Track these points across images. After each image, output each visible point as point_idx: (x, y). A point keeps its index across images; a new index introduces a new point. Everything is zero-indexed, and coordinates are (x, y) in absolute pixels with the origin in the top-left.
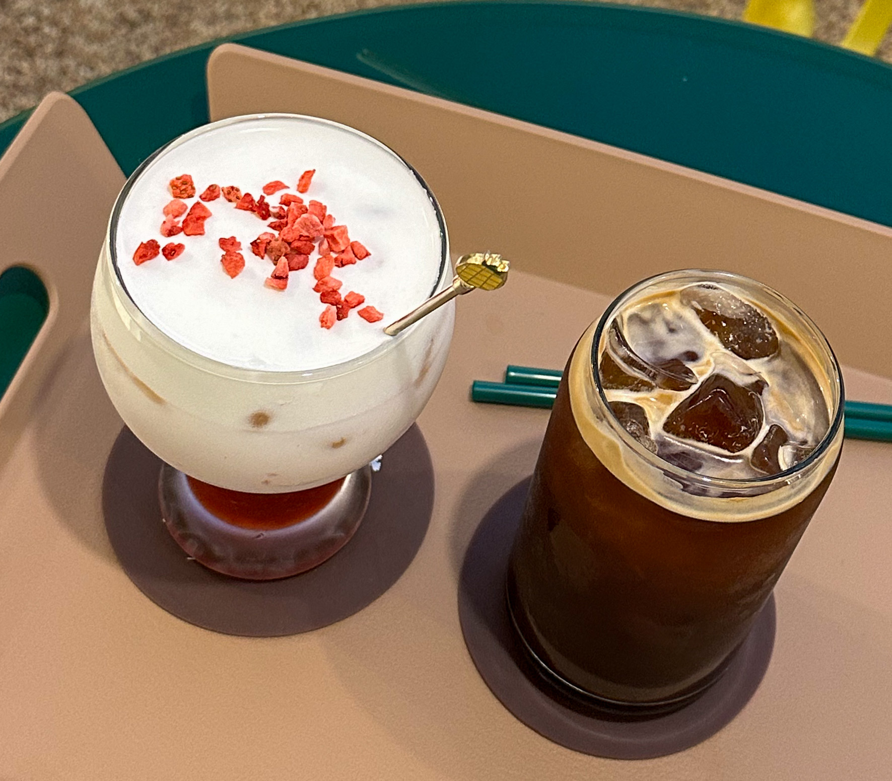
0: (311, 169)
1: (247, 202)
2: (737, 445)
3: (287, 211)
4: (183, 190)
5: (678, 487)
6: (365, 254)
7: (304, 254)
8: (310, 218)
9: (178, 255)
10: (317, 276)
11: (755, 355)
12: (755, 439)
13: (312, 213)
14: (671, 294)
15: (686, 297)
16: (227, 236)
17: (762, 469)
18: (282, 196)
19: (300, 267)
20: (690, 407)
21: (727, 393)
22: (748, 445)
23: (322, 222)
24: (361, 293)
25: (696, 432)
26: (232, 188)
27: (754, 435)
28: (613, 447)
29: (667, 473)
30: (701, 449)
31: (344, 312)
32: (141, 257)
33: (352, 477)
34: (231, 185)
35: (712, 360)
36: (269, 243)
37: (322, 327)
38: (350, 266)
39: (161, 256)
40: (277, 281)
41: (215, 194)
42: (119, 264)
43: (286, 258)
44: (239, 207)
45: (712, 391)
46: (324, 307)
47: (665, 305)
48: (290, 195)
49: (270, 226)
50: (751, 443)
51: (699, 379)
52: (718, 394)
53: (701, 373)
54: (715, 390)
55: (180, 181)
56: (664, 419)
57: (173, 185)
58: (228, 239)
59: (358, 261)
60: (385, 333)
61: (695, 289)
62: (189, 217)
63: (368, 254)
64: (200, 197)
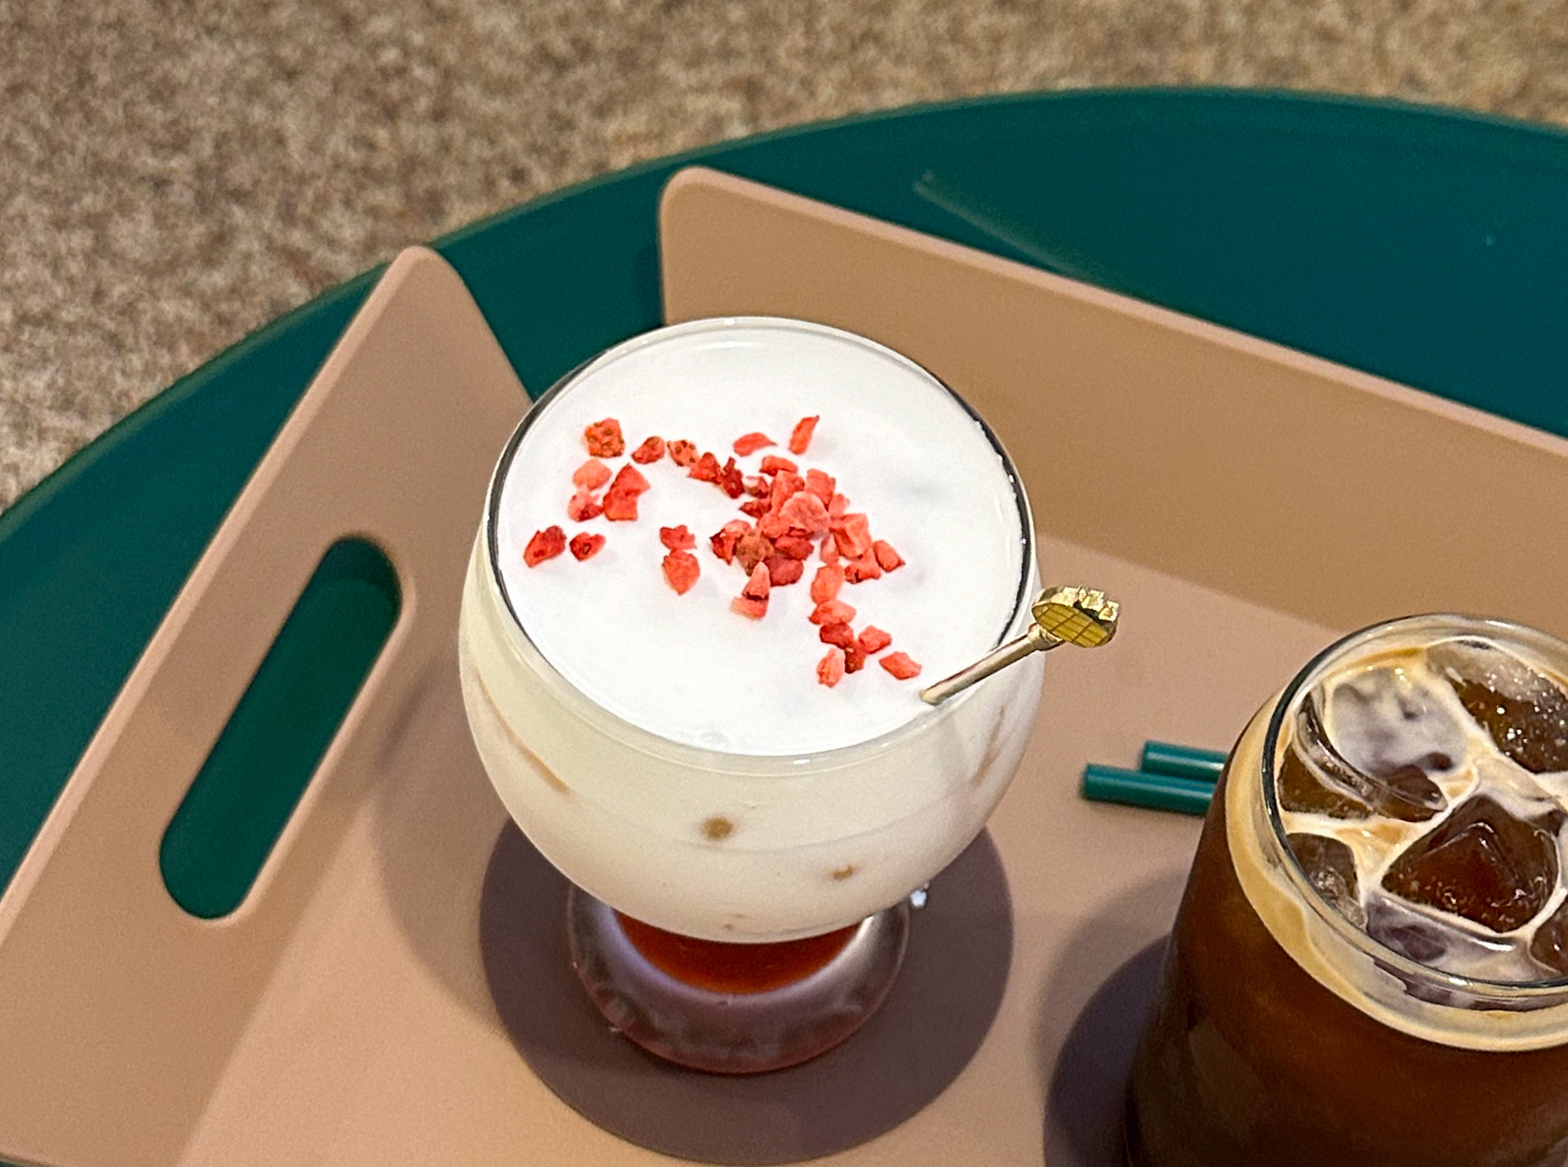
0: (813, 415)
1: (707, 468)
2: (1508, 920)
3: (772, 484)
4: (606, 444)
5: (1396, 985)
6: (896, 563)
7: (796, 559)
8: (807, 500)
9: (594, 552)
10: (817, 597)
11: (1551, 766)
12: (1541, 910)
13: (810, 491)
14: (1411, 653)
15: (1438, 661)
16: (672, 524)
17: (1547, 963)
18: (764, 459)
19: (790, 580)
20: (1430, 850)
21: (1496, 832)
22: (1526, 922)
23: (827, 507)
24: (886, 629)
25: (1438, 894)
26: (684, 443)
27: (1538, 905)
28: (1293, 912)
29: (1379, 963)
30: (1445, 923)
31: (857, 660)
32: (536, 555)
33: (873, 924)
34: (682, 438)
35: (1475, 771)
36: (739, 539)
37: (821, 682)
38: (871, 581)
39: (567, 554)
40: (750, 604)
41: (655, 453)
42: (501, 566)
43: (766, 564)
44: (696, 476)
45: (1469, 827)
46: (826, 649)
47: (1398, 671)
48: (777, 459)
49: (743, 509)
50: (1533, 917)
51: (1449, 804)
52: (1479, 833)
53: (1454, 793)
54: (1474, 825)
55: (601, 429)
56: (1384, 869)
57: (590, 435)
58: (675, 530)
59: (884, 575)
60: (922, 700)
61: (1454, 648)
62: (614, 490)
63: (900, 563)
64: (633, 456)
